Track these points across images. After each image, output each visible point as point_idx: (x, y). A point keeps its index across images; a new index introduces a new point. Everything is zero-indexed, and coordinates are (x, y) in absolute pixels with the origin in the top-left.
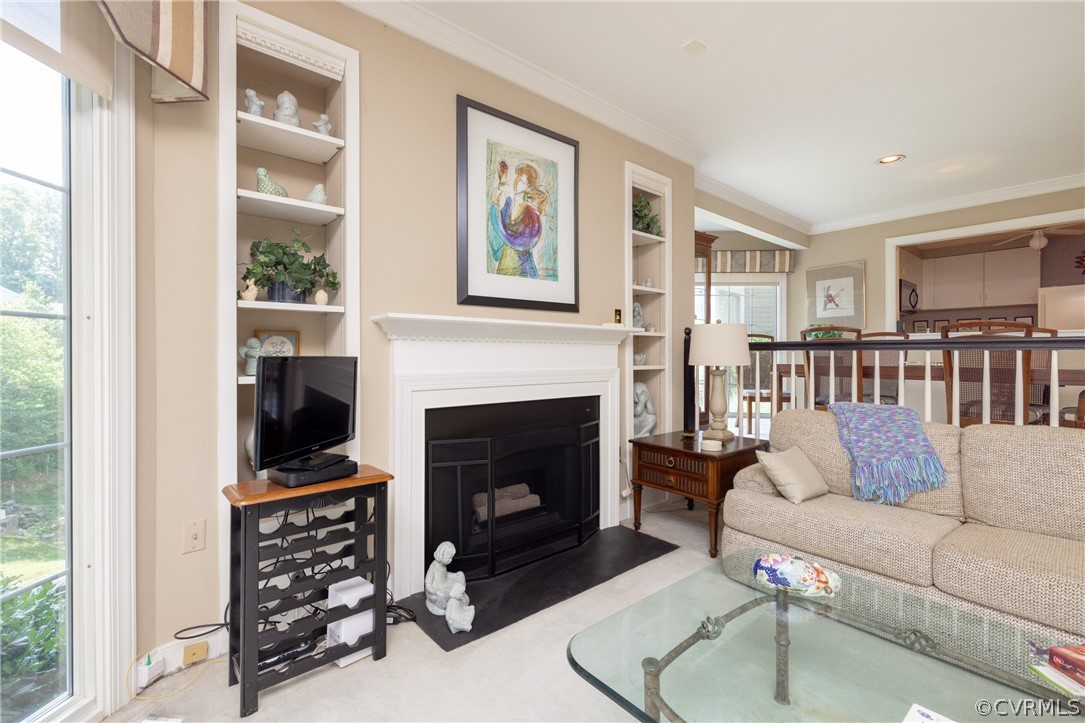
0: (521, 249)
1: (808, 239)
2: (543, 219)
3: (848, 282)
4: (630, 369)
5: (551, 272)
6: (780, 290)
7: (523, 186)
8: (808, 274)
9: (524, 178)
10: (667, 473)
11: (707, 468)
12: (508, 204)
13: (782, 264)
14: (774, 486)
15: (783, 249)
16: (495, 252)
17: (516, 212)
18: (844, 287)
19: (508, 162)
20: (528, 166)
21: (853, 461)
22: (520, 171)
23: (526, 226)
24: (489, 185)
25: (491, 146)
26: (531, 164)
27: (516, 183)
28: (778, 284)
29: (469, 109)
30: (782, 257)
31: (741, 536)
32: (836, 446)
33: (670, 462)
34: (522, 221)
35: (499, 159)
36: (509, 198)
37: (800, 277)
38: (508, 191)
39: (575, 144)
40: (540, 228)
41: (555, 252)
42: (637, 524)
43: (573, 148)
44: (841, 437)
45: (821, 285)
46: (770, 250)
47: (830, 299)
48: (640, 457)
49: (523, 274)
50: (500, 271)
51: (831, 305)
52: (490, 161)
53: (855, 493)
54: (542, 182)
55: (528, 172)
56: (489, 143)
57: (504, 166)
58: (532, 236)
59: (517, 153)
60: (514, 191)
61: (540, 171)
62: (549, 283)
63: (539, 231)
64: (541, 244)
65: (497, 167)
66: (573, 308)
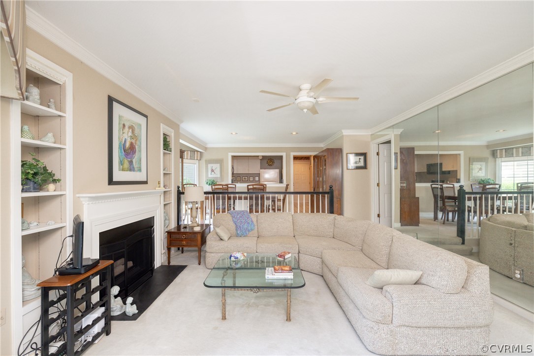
0: (130, 160)
1: (206, 149)
2: (136, 147)
3: (218, 165)
4: (163, 203)
5: (139, 169)
6: (196, 166)
7: (130, 134)
8: (206, 161)
9: (131, 130)
10: (183, 241)
11: (198, 236)
12: (125, 141)
13: (197, 157)
14: (219, 237)
15: (198, 151)
16: (121, 162)
17: (128, 145)
18: (216, 167)
19: (126, 124)
20: (132, 126)
21: (237, 227)
22: (129, 128)
23: (131, 150)
24: (119, 133)
25: (120, 117)
26: (134, 125)
27: (128, 132)
28: (195, 164)
29: (114, 102)
30: (197, 154)
31: (212, 254)
32: (232, 223)
33: (184, 237)
34: (130, 148)
35: (123, 123)
36: (126, 139)
37: (203, 162)
38: (125, 136)
39: (146, 116)
40: (135, 150)
41: (140, 160)
42: (169, 262)
43: (146, 118)
44: (233, 220)
45: (210, 166)
46: (194, 151)
47: (212, 171)
48: (170, 237)
49: (130, 170)
50: (123, 170)
51: (213, 173)
52: (119, 124)
53: (237, 236)
54: (136, 132)
55: (131, 127)
56: (119, 116)
57: (124, 125)
58: (133, 154)
59: (129, 120)
60: (127, 135)
61: (136, 127)
62: (138, 173)
63: (135, 152)
64: (136, 157)
65: (122, 126)
66: (146, 183)
